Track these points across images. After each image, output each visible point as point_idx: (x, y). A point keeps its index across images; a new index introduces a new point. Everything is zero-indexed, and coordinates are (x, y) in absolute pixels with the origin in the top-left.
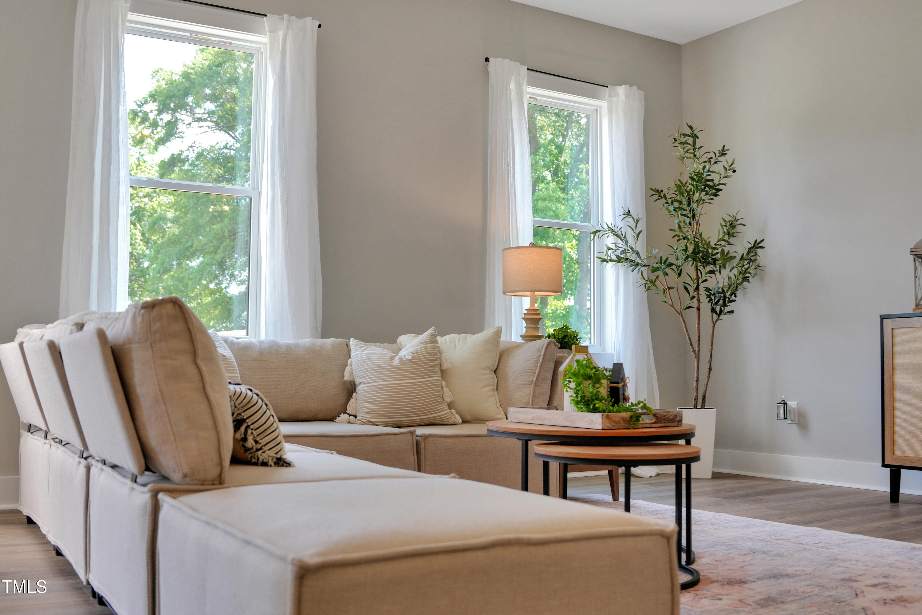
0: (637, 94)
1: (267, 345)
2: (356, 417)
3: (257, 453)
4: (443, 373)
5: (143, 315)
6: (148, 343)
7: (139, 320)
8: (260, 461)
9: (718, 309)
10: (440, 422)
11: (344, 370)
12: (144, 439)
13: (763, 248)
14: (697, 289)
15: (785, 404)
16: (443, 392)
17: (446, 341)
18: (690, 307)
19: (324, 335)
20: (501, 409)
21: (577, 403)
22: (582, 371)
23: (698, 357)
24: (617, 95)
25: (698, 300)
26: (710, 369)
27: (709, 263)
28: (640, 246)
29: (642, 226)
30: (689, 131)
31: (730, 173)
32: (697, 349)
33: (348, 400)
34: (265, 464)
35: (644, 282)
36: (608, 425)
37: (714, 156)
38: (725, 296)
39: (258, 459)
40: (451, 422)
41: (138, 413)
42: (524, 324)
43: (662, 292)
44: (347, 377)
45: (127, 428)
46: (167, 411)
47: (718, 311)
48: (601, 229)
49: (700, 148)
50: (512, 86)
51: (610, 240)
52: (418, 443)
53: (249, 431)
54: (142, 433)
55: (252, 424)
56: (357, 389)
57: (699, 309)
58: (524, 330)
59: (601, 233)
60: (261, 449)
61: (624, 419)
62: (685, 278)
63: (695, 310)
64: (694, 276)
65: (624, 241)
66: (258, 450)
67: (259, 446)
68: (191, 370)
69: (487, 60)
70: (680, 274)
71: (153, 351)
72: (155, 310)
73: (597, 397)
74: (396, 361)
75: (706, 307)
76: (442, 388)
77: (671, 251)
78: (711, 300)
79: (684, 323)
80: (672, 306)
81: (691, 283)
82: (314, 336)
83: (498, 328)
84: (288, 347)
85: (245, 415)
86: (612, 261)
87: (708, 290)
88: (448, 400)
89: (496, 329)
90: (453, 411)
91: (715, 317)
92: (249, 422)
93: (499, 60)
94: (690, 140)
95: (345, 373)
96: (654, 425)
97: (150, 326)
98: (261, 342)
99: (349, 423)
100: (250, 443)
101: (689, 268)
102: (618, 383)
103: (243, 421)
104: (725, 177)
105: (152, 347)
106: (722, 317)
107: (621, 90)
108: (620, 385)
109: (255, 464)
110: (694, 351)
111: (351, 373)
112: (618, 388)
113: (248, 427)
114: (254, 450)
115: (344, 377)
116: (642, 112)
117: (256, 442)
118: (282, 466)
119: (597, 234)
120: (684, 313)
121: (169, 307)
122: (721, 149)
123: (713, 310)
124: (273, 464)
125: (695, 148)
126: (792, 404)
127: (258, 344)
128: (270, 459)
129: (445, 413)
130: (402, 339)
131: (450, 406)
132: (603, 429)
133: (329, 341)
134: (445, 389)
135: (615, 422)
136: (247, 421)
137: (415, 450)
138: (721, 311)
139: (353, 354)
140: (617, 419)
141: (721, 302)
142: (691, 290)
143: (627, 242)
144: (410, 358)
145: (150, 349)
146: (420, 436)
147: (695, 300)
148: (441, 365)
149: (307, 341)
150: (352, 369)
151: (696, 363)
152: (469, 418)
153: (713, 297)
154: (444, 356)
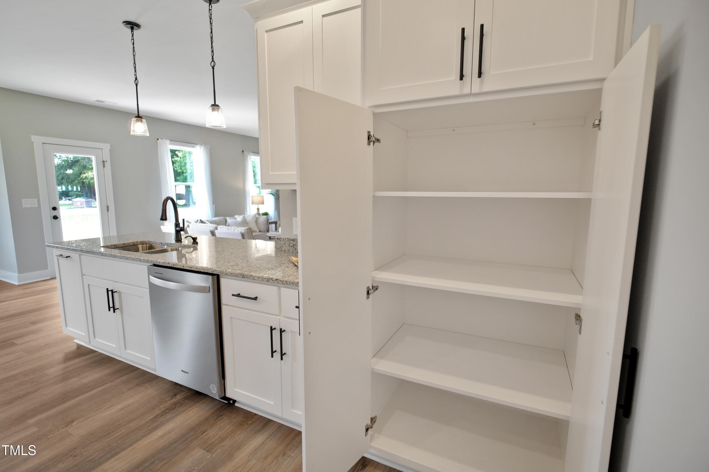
4: (247, 223)
58: (257, 212)
69: (243, 151)
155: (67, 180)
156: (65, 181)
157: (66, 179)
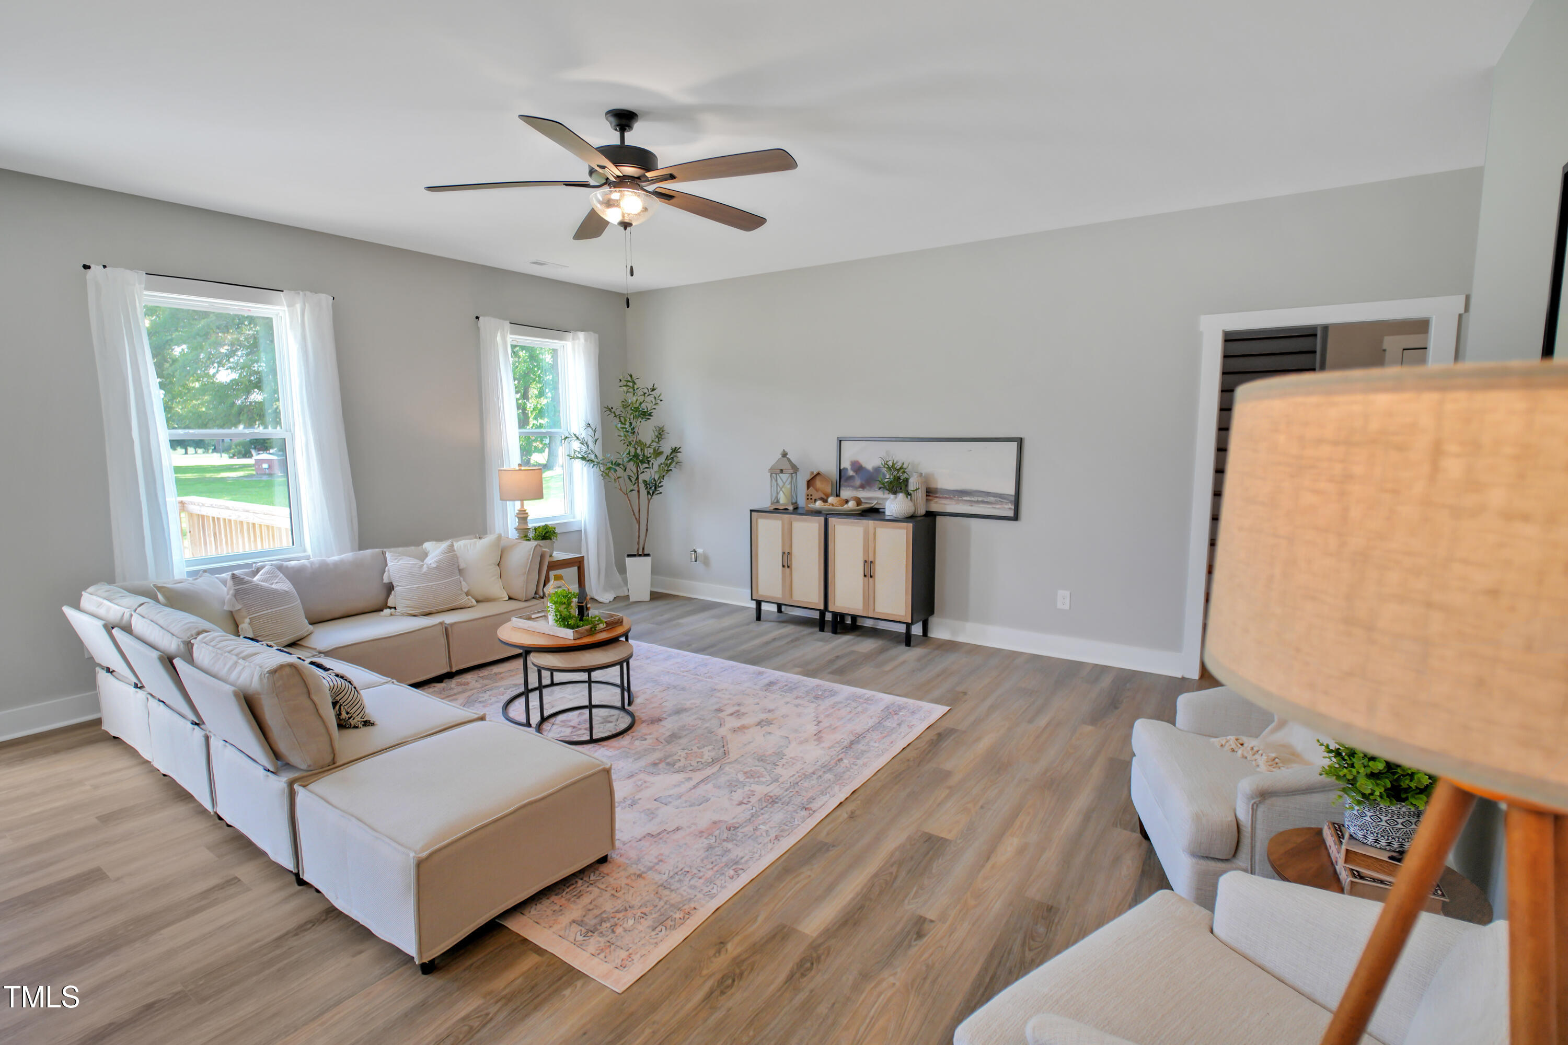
0: (594, 336)
1: (317, 566)
2: (395, 608)
3: (349, 721)
4: (461, 571)
5: (268, 677)
6: (275, 694)
7: (265, 681)
8: (353, 726)
9: (651, 492)
10: (461, 607)
11: (383, 575)
12: (275, 748)
13: (680, 452)
14: (637, 478)
15: (695, 552)
16: (461, 585)
17: (460, 546)
18: (633, 490)
19: (361, 548)
20: (504, 591)
21: (557, 621)
22: (559, 600)
23: (639, 522)
24: (579, 339)
25: (638, 486)
26: (647, 530)
27: (645, 463)
28: (598, 449)
29: (598, 435)
30: (629, 379)
31: (658, 401)
32: (638, 517)
33: (388, 596)
34: (356, 727)
35: (601, 473)
36: (577, 636)
37: (647, 392)
38: (656, 484)
39: (351, 724)
40: (468, 606)
41: (270, 735)
42: (517, 520)
43: (613, 481)
44: (386, 580)
45: (263, 746)
46: (293, 732)
47: (651, 493)
48: (570, 436)
49: (637, 389)
50: (499, 338)
51: (576, 445)
52: (446, 629)
53: (342, 708)
54: (274, 746)
55: (343, 703)
56: (395, 589)
57: (638, 491)
58: (517, 524)
59: (570, 439)
60: (352, 716)
61: (587, 630)
62: (629, 472)
63: (636, 492)
64: (635, 471)
65: (586, 445)
66: (350, 718)
67: (350, 715)
68: (307, 703)
69: (477, 318)
70: (625, 470)
71: (278, 698)
72: (277, 674)
73: (570, 617)
74: (425, 569)
75: (643, 491)
76: (460, 583)
77: (619, 456)
78: (647, 488)
79: (629, 500)
80: (621, 489)
81: (632, 475)
82: (353, 550)
83: (499, 534)
84: (336, 564)
85: (338, 698)
86: (579, 458)
87: (645, 482)
88: (465, 590)
89: (497, 536)
90: (470, 597)
91: (649, 496)
92: (341, 702)
93: (487, 318)
94: (631, 384)
95: (384, 577)
96: (606, 629)
97: (275, 684)
98: (312, 563)
99: (391, 615)
100: (344, 715)
101: (631, 466)
102: (583, 603)
103: (337, 702)
104: (655, 404)
105: (277, 696)
106: (654, 496)
107: (581, 335)
108: (584, 604)
109: (349, 727)
110: (636, 519)
111: (389, 576)
112: (583, 606)
113: (341, 705)
114: (347, 719)
115: (383, 579)
116: (597, 351)
117: (348, 713)
118: (369, 725)
119: (567, 440)
120: (629, 494)
121: (288, 670)
122: (651, 387)
123: (648, 493)
124: (362, 726)
125: (634, 390)
126: (699, 551)
127: (309, 565)
128: (359, 723)
129: (464, 600)
130: (427, 545)
131: (467, 594)
132: (574, 640)
133: (368, 552)
134: (463, 583)
135: (581, 633)
136: (340, 702)
137: (445, 635)
138: (653, 493)
139: (389, 564)
140: (582, 631)
141: (653, 488)
142: (633, 480)
143: (588, 446)
144: (435, 566)
145: (276, 698)
146: (448, 625)
147: (636, 485)
148: (458, 566)
149: (348, 556)
150: (389, 574)
151: (637, 527)
152: (480, 598)
153: (648, 486)
154: (460, 559)
155: (248, 415)
156: (245, 416)
157: (247, 413)
